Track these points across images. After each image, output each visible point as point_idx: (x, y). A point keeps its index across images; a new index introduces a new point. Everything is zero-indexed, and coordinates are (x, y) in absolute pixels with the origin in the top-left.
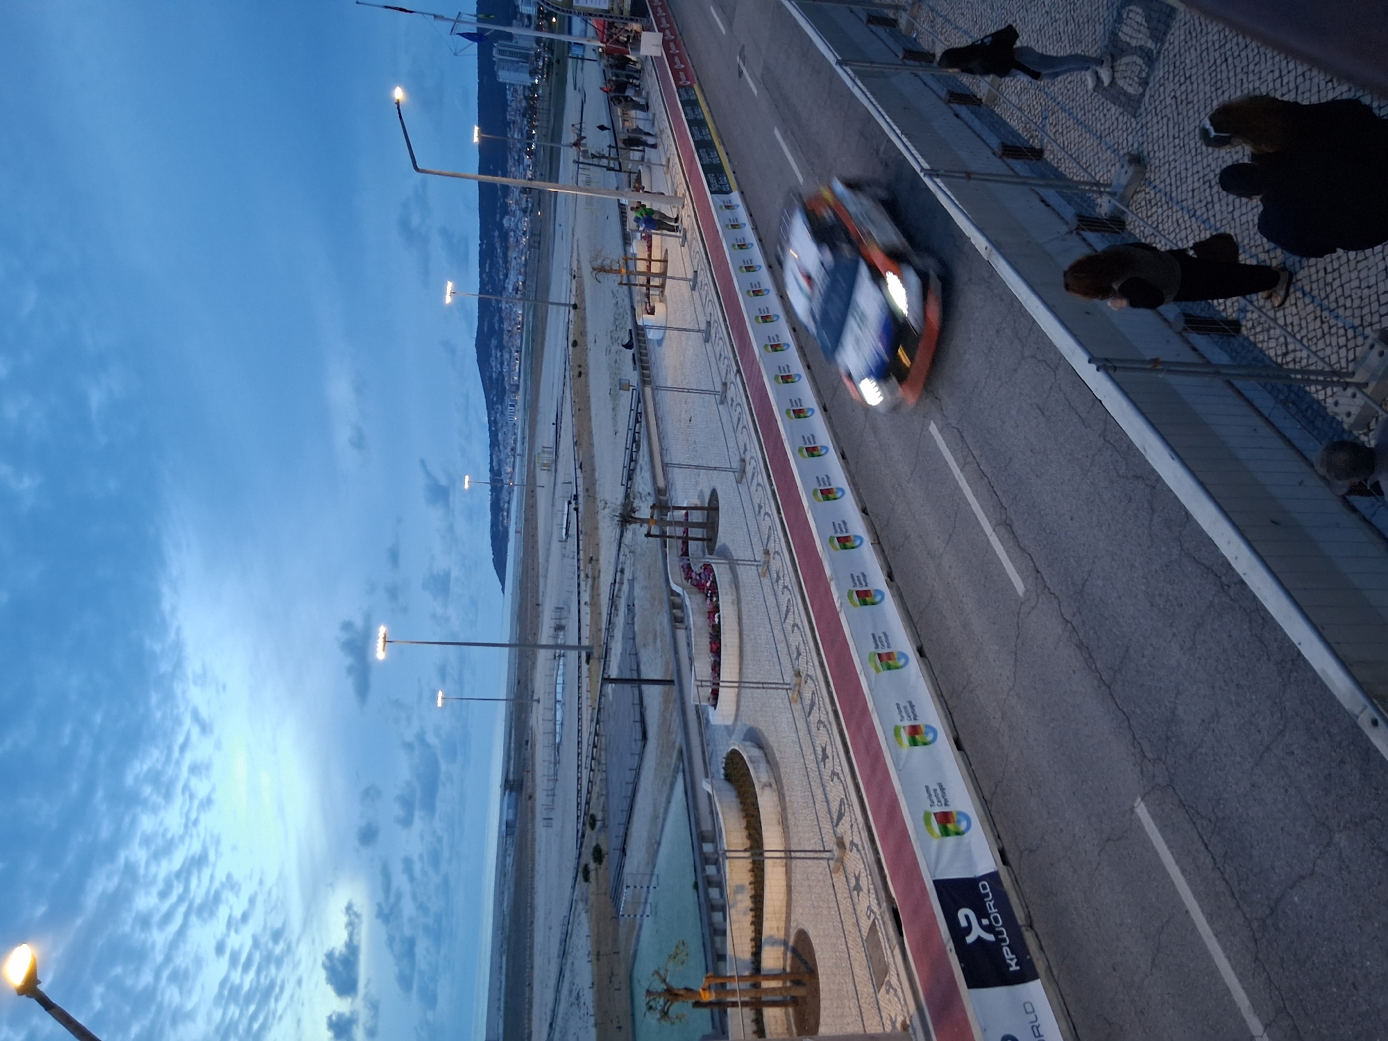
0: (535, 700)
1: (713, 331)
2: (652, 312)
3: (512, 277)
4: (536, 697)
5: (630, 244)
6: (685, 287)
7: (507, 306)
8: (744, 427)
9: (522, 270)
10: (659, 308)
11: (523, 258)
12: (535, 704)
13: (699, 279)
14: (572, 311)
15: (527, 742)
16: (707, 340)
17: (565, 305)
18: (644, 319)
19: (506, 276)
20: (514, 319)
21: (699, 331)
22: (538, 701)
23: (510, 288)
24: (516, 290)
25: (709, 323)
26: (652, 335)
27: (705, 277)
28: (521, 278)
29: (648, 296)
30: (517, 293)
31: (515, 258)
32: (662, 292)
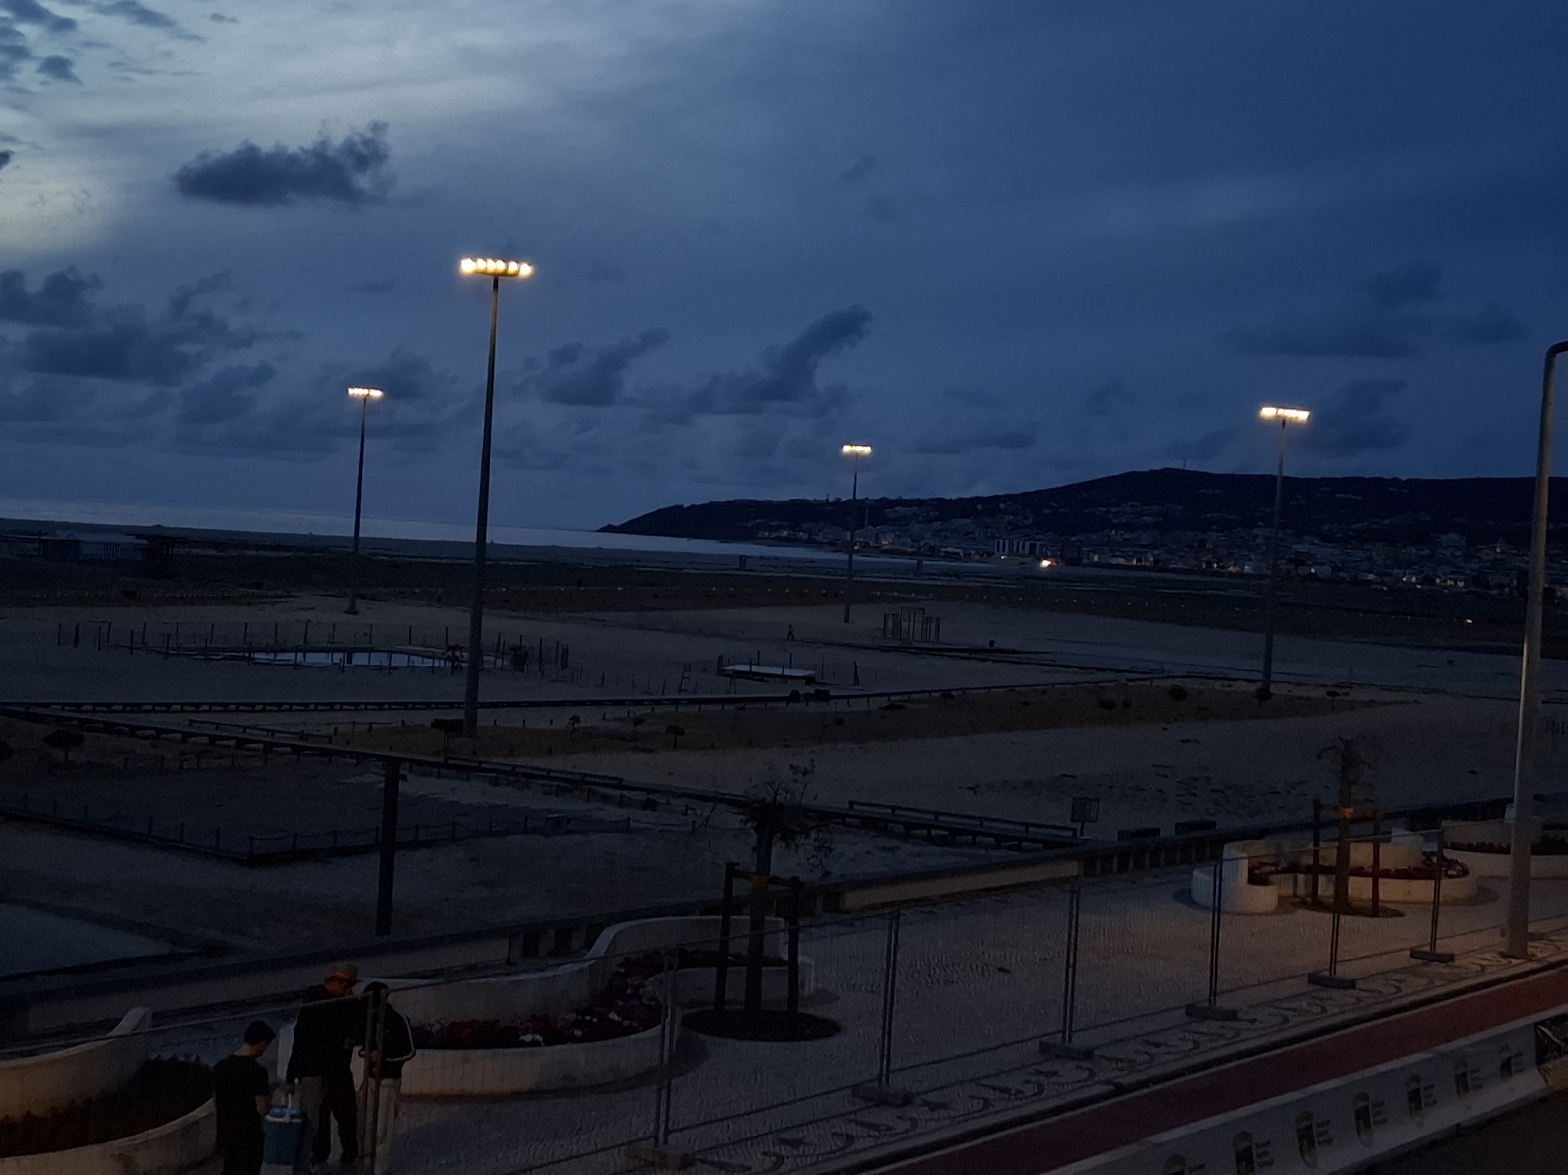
0: (353, 606)
1: (1213, 1026)
2: (1257, 878)
3: (1325, 552)
4: (360, 604)
5: (1412, 828)
6: (1315, 958)
7: (1260, 540)
8: (987, 1103)
9: (1343, 574)
10: (1265, 897)
11: (1371, 577)
12: (345, 603)
13: (1335, 994)
14: (1253, 688)
15: (259, 586)
16: (1192, 1011)
17: (1267, 672)
18: (1238, 860)
19: (1327, 538)
20: (1231, 555)
21: (1214, 993)
22: (352, 611)
23: (1299, 548)
24: (1299, 560)
25: (1233, 1016)
26: (1201, 878)
27: (1339, 1006)
28: (1326, 571)
29: (1294, 868)
30: (1290, 561)
31: (1370, 559)
32: (1303, 904)
